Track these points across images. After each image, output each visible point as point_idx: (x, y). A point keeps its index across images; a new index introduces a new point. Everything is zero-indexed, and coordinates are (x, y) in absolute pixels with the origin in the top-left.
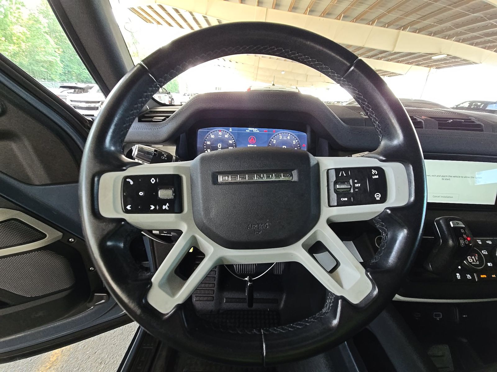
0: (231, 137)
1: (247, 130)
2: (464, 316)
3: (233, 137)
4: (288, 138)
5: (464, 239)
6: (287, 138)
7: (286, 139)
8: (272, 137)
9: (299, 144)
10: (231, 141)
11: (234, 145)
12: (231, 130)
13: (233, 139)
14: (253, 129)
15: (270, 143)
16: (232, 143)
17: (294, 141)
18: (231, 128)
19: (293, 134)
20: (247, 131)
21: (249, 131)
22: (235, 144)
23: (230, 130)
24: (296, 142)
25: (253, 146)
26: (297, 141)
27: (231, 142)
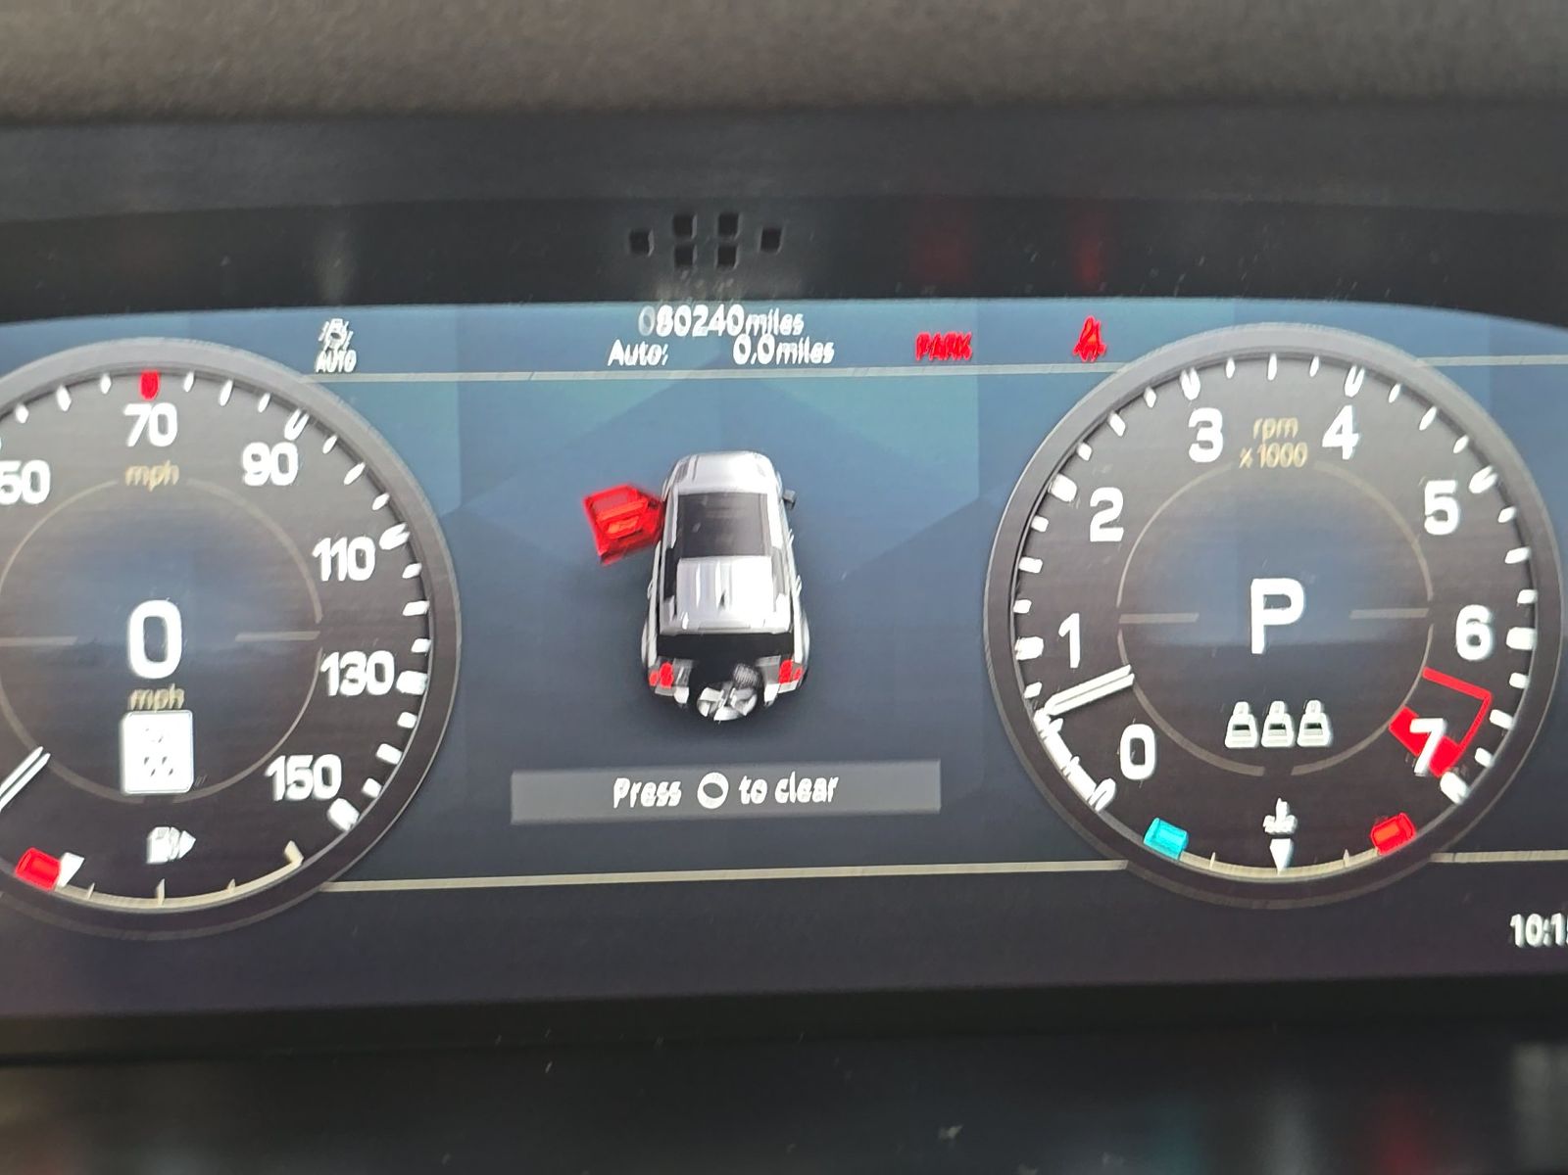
0: (355, 474)
1: (631, 340)
3: (393, 467)
4: (1330, 440)
6: (1312, 432)
7: (1296, 455)
8: (1052, 446)
9: (1520, 533)
10: (365, 543)
11: (416, 608)
13: (395, 513)
14: (729, 319)
15: (1027, 542)
16: (368, 573)
17: (1432, 488)
18: (336, 327)
19: (1419, 370)
20: (617, 353)
21: (656, 354)
23: (323, 362)
24: (1463, 496)
26: (1482, 481)
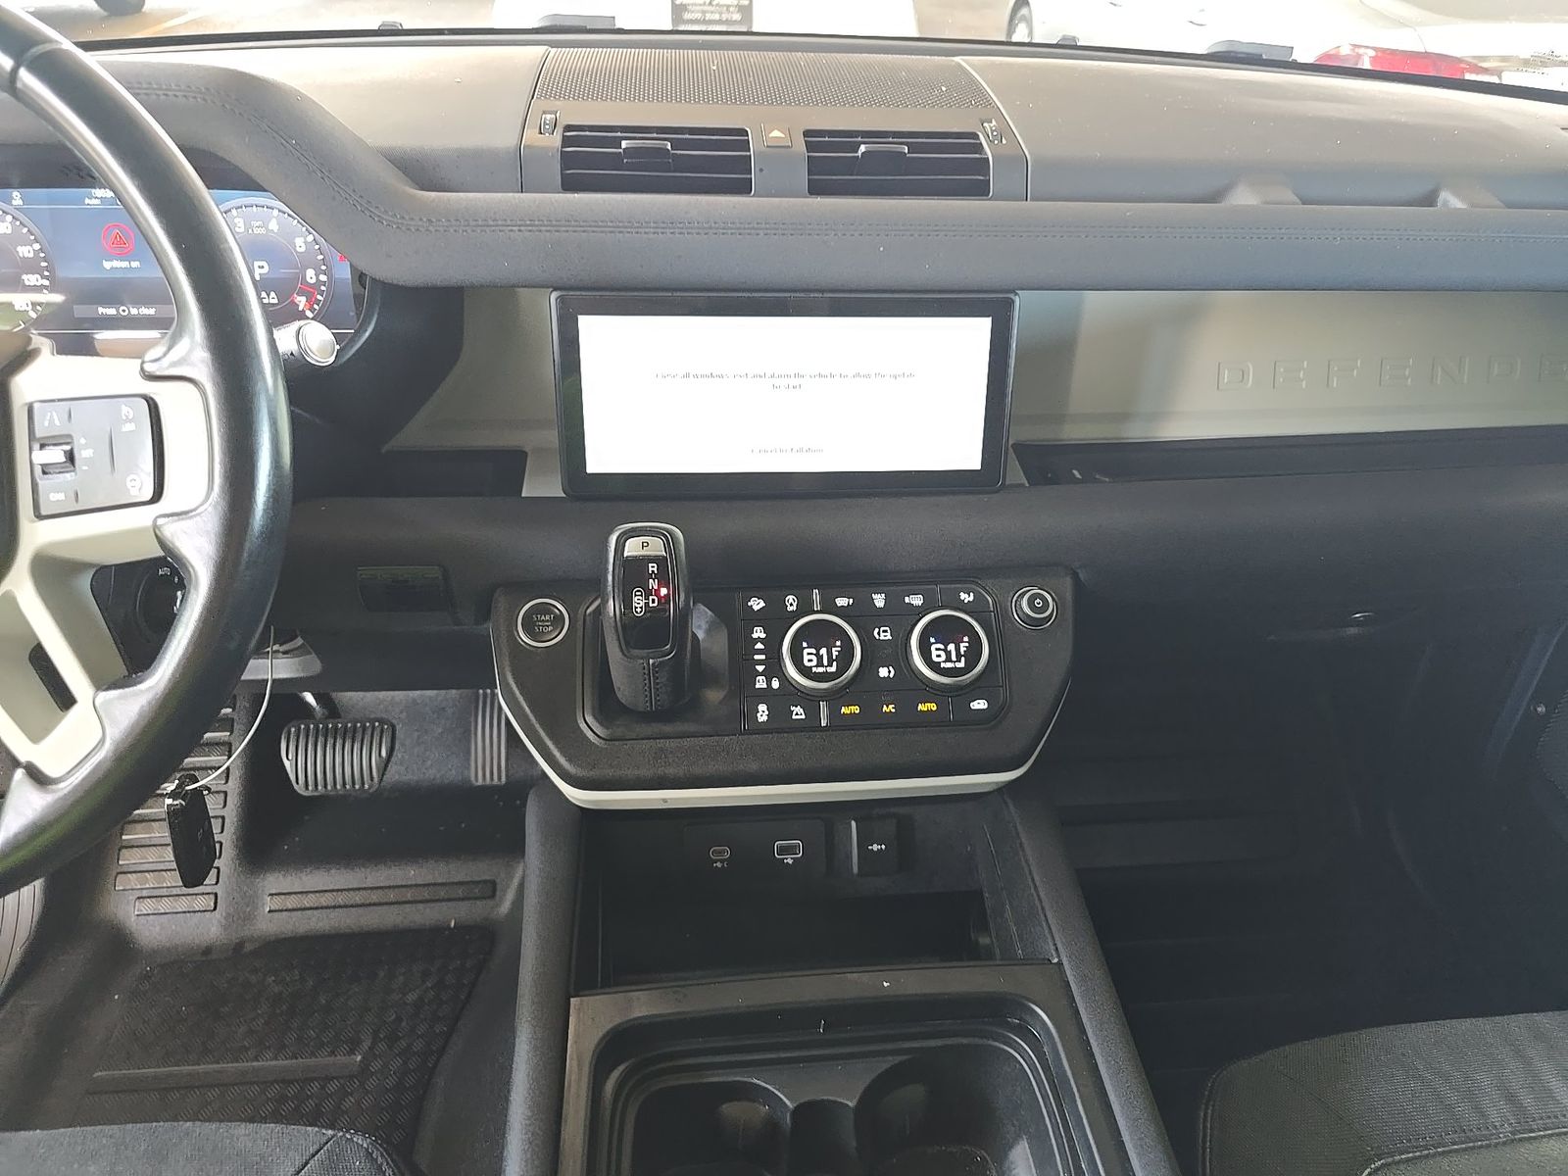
0: (25, 230)
1: (91, 197)
2: (875, 847)
3: (34, 229)
4: (271, 227)
5: (648, 593)
6: (265, 226)
7: (262, 231)
9: (320, 252)
10: (29, 247)
11: (44, 264)
12: (17, 201)
13: (36, 241)
16: (31, 255)
17: (297, 240)
18: (16, 194)
20: (87, 201)
21: (97, 202)
22: (45, 259)
23: (14, 202)
24: (305, 242)
25: (125, 264)
26: (310, 239)
27: (25, 251)
